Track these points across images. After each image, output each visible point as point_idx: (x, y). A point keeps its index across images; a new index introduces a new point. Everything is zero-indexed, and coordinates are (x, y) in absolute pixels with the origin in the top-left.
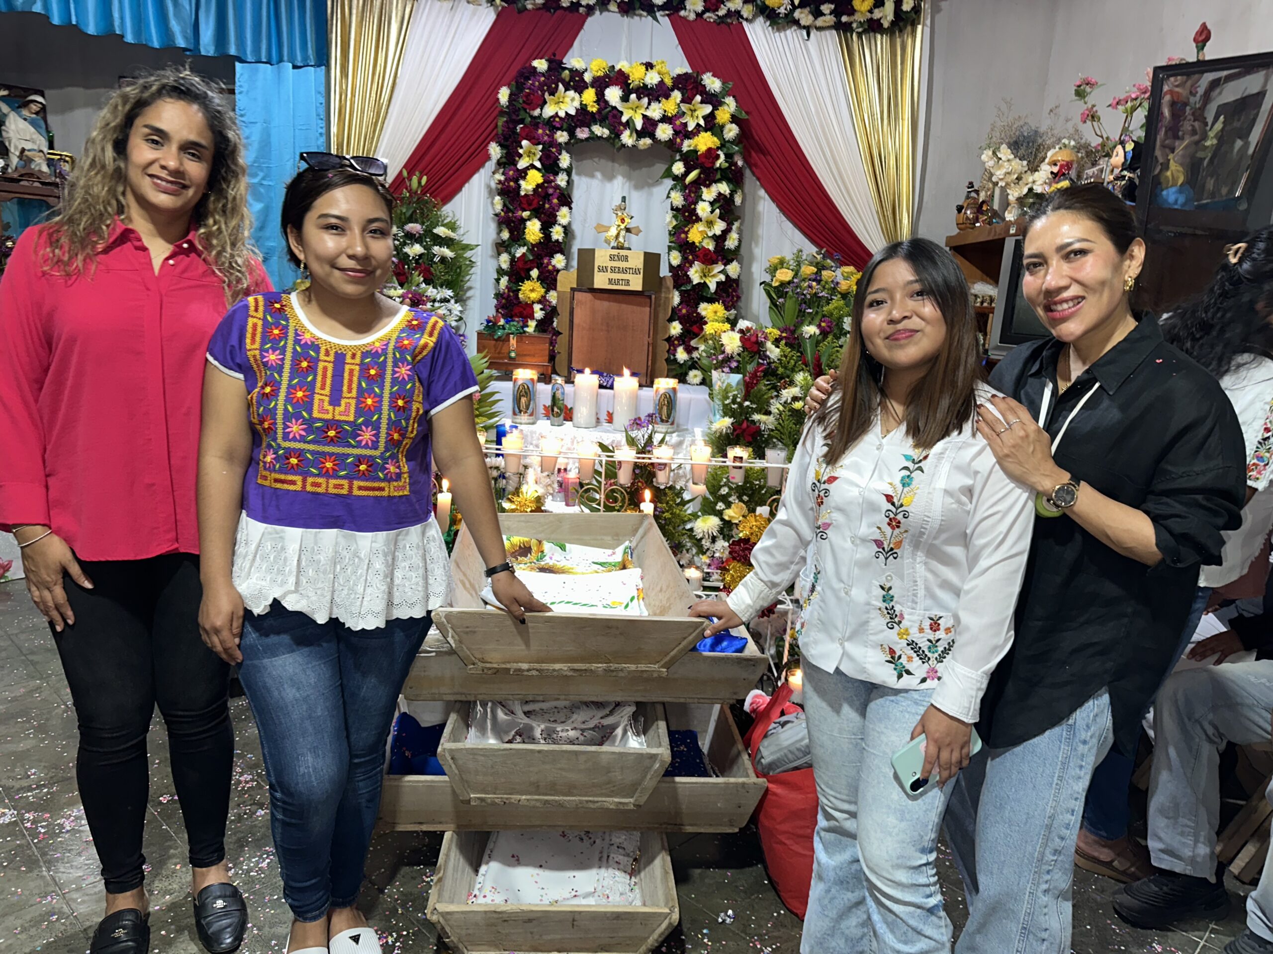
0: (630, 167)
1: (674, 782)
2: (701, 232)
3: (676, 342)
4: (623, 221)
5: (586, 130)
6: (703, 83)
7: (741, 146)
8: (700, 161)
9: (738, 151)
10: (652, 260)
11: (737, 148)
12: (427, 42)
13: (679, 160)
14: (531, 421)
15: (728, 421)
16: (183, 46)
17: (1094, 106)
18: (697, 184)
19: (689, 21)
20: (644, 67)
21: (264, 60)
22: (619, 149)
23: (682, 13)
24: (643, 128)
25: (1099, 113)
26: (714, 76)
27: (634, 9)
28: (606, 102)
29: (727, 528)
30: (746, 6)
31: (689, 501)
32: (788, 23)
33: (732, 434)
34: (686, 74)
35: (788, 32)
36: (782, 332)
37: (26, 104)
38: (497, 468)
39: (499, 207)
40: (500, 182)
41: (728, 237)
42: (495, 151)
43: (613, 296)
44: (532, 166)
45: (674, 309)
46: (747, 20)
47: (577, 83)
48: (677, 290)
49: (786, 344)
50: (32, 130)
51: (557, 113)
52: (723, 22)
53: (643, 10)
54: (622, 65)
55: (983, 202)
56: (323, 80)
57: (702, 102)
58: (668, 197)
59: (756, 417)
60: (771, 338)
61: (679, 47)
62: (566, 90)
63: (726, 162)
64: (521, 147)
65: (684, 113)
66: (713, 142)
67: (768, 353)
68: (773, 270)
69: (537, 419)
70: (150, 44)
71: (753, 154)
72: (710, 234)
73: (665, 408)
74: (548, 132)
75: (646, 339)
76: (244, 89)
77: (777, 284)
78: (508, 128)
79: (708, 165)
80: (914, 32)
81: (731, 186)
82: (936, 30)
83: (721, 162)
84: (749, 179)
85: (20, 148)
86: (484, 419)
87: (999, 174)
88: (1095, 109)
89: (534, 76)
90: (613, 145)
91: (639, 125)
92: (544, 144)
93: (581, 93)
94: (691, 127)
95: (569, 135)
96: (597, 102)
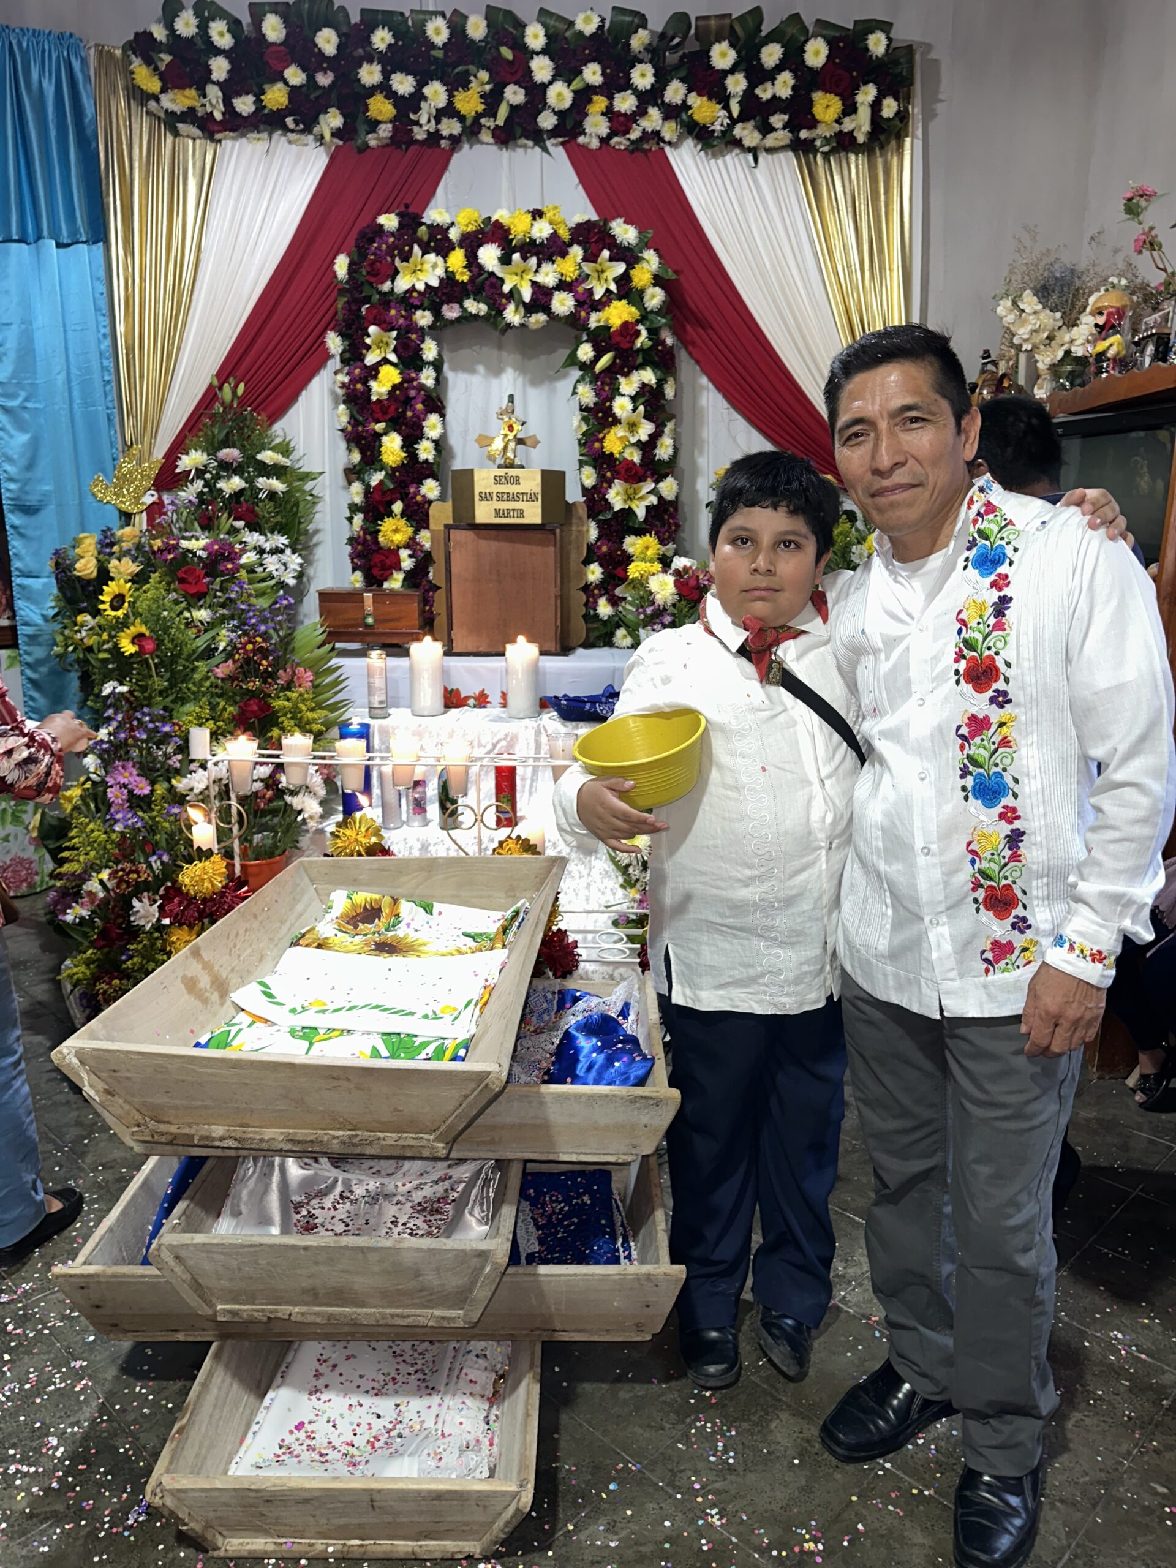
0: (522, 355)
2: (621, 438)
3: (596, 592)
4: (511, 428)
5: (456, 306)
6: (612, 233)
7: (670, 317)
8: (613, 341)
9: (665, 325)
10: (553, 481)
11: (664, 321)
13: (586, 341)
17: (1152, 228)
18: (612, 372)
19: (590, 150)
20: (529, 217)
21: (15, 237)
22: (503, 331)
23: (581, 140)
24: (532, 299)
25: (1160, 239)
26: (627, 222)
27: (515, 139)
28: (481, 267)
30: (667, 124)
32: (726, 144)
34: (589, 221)
35: (728, 158)
39: (344, 419)
40: (345, 385)
41: (659, 443)
42: (334, 342)
43: (503, 533)
44: (386, 361)
45: (590, 547)
46: (670, 143)
47: (439, 243)
48: (593, 520)
51: (414, 286)
52: (637, 149)
53: (527, 138)
54: (501, 215)
56: (101, 260)
57: (612, 259)
58: (574, 393)
61: (580, 187)
62: (425, 253)
63: (650, 339)
64: (369, 336)
65: (588, 276)
66: (631, 314)
71: (688, 327)
72: (633, 440)
74: (403, 313)
75: (553, 590)
78: (351, 311)
79: (625, 345)
80: (900, 147)
81: (659, 373)
82: (930, 143)
83: (643, 340)
84: (685, 363)
87: (1023, 332)
88: (1153, 233)
90: (495, 325)
91: (527, 294)
92: (399, 329)
93: (445, 257)
94: (598, 294)
95: (434, 315)
96: (469, 267)
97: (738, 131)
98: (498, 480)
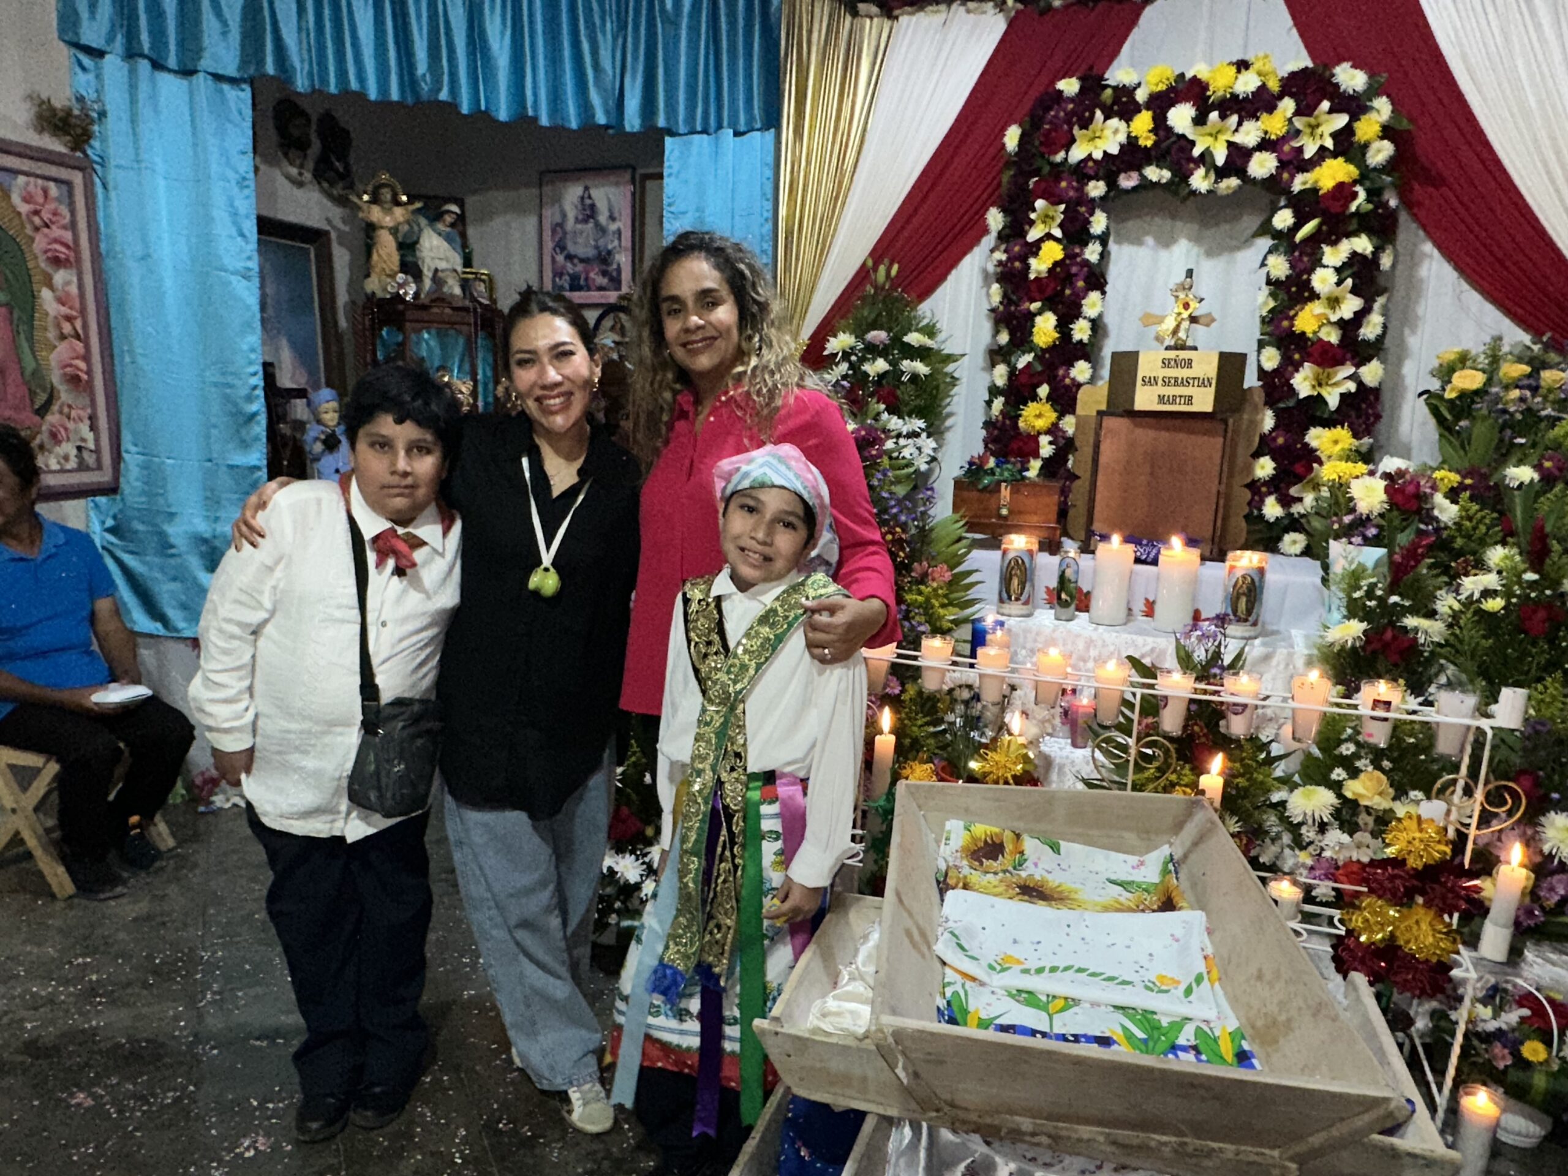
0: (1201, 224)
2: (1318, 316)
3: (1264, 489)
4: (1186, 306)
5: (1135, 175)
6: (1334, 80)
7: (1396, 175)
8: (1322, 206)
9: (1391, 184)
10: (1231, 364)
11: (1389, 179)
12: (908, 77)
13: (1285, 207)
14: (1024, 612)
15: (1357, 628)
16: (604, 122)
18: (1316, 241)
20: (1233, 69)
21: (700, 129)
22: (1184, 199)
24: (1226, 163)
26: (1354, 66)
28: (1170, 130)
31: (1280, 758)
33: (1363, 648)
34: (1305, 70)
36: (1464, 477)
38: (970, 687)
39: (996, 299)
40: (1000, 263)
41: (1365, 321)
42: (995, 219)
43: (1164, 421)
44: (1049, 236)
45: (1263, 438)
47: (1124, 106)
48: (1271, 407)
51: (1090, 155)
54: (1198, 70)
56: (771, 146)
57: (1331, 111)
58: (1263, 264)
59: (1411, 621)
60: (1444, 487)
61: (1294, 31)
62: (1106, 119)
63: (1368, 202)
64: (1034, 210)
65: (1298, 133)
66: (1347, 173)
67: (1436, 513)
68: (1446, 372)
69: (1035, 607)
70: (567, 125)
71: (1416, 186)
72: (1334, 318)
73: (1243, 600)
74: (1075, 184)
75: (1215, 486)
76: (675, 170)
77: (1453, 395)
78: (1017, 184)
79: (1335, 208)
81: (1375, 240)
83: (1360, 200)
84: (1408, 229)
86: (956, 610)
89: (1059, 104)
90: (1176, 193)
91: (1221, 158)
92: (1068, 202)
93: (1129, 121)
94: (1308, 153)
95: (1108, 185)
96: (1154, 131)
98: (1166, 364)
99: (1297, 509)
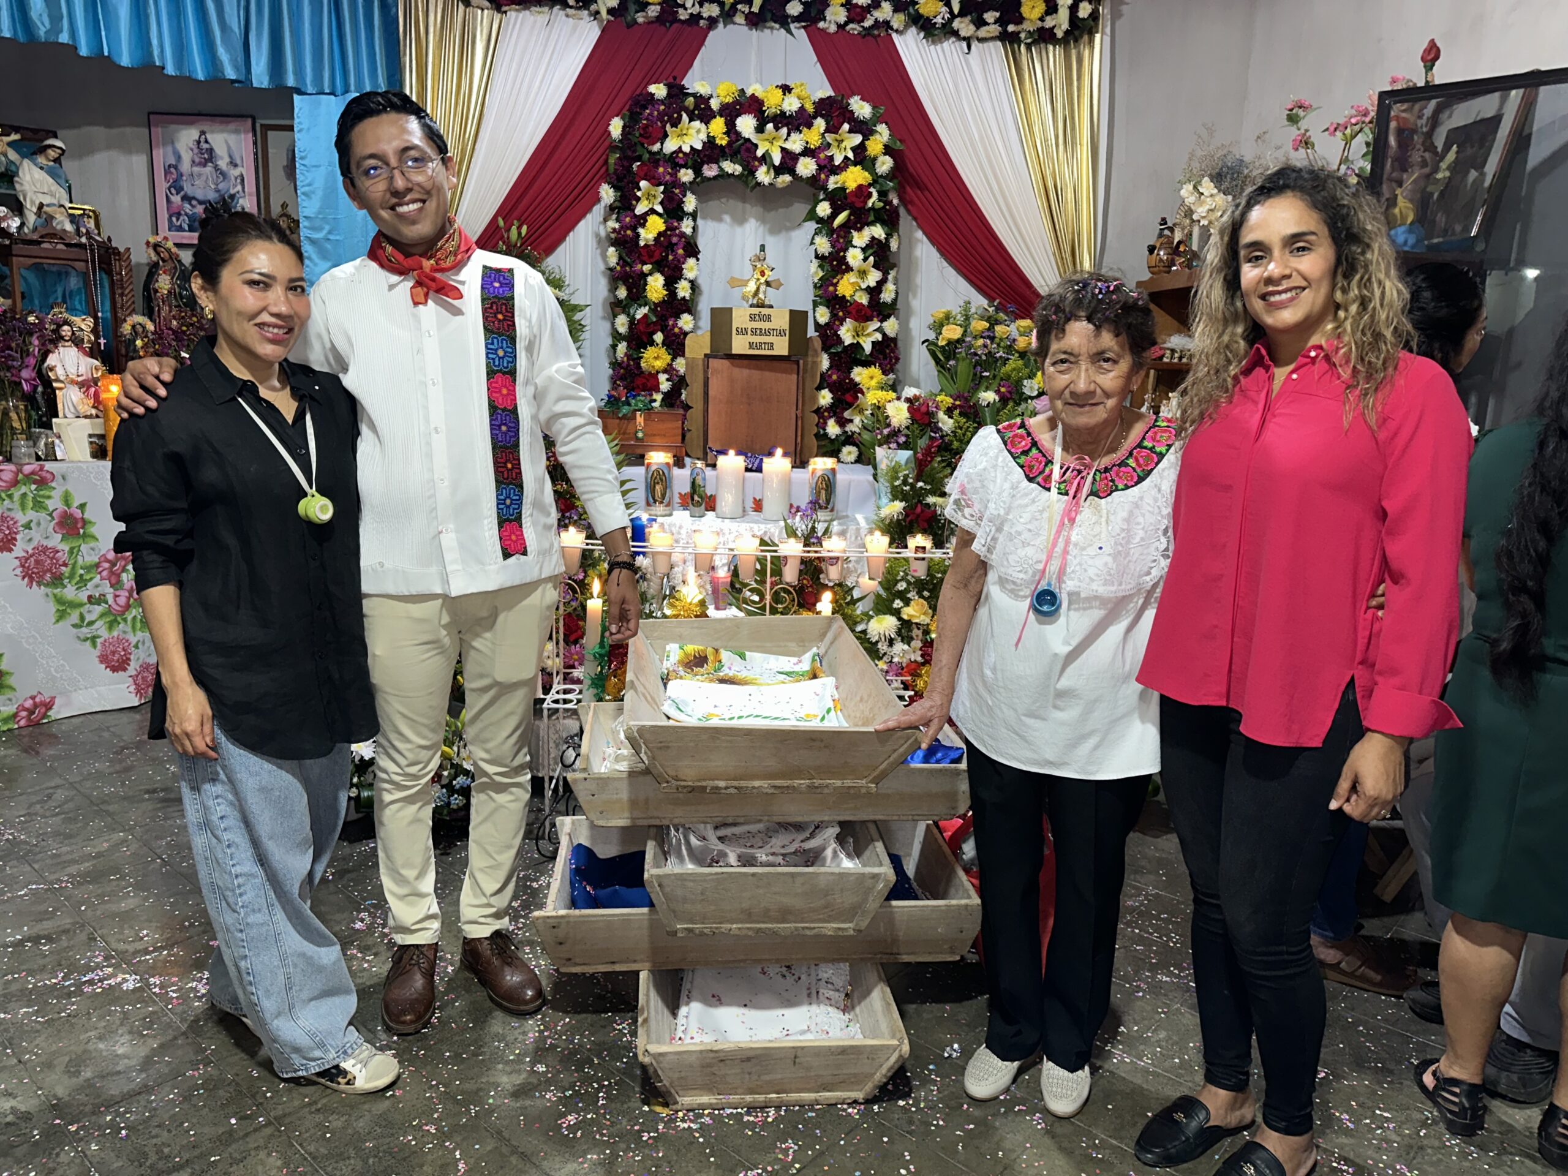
0: (764, 207)
1: (891, 906)
2: (853, 283)
3: (826, 414)
4: (763, 274)
5: (715, 166)
6: (850, 108)
7: (896, 181)
8: (849, 201)
9: (893, 188)
10: (798, 318)
11: (891, 184)
12: (519, 65)
13: (823, 200)
14: (668, 512)
15: (898, 506)
16: (233, 77)
17: (1307, 131)
18: (847, 227)
19: (829, 34)
20: (780, 91)
21: (327, 91)
22: (754, 188)
23: (821, 25)
24: (781, 163)
25: (1312, 139)
26: (863, 99)
27: (766, 21)
28: (738, 134)
29: (906, 629)
30: (896, 15)
31: (859, 600)
32: (945, 34)
33: (904, 520)
34: (829, 98)
35: (945, 44)
36: (955, 400)
37: (43, 150)
39: (613, 260)
40: (614, 230)
41: (884, 288)
43: (754, 363)
44: (652, 211)
45: (822, 375)
46: (897, 31)
47: (702, 111)
48: (826, 352)
49: (961, 414)
50: (51, 180)
51: (680, 148)
52: (869, 34)
53: (775, 22)
54: (754, 89)
55: (1179, 243)
57: (850, 131)
58: (812, 243)
59: (931, 500)
60: (943, 407)
61: (818, 65)
62: (691, 120)
63: (880, 201)
64: (639, 189)
65: (829, 145)
66: (865, 178)
67: (940, 425)
68: (938, 327)
69: (673, 509)
70: (194, 76)
71: (908, 188)
72: (864, 286)
73: (823, 492)
74: (670, 170)
75: (794, 411)
76: (304, 126)
77: (944, 343)
78: (623, 166)
79: (859, 205)
80: (1091, 42)
81: (886, 229)
82: (1117, 39)
83: (874, 200)
84: (906, 221)
85: (37, 203)
87: (1200, 211)
88: (1308, 134)
89: (652, 104)
90: (746, 183)
91: (777, 159)
92: (666, 185)
93: (707, 123)
94: (838, 160)
95: (695, 173)
96: (727, 133)
97: (956, 24)
99: (850, 428)
